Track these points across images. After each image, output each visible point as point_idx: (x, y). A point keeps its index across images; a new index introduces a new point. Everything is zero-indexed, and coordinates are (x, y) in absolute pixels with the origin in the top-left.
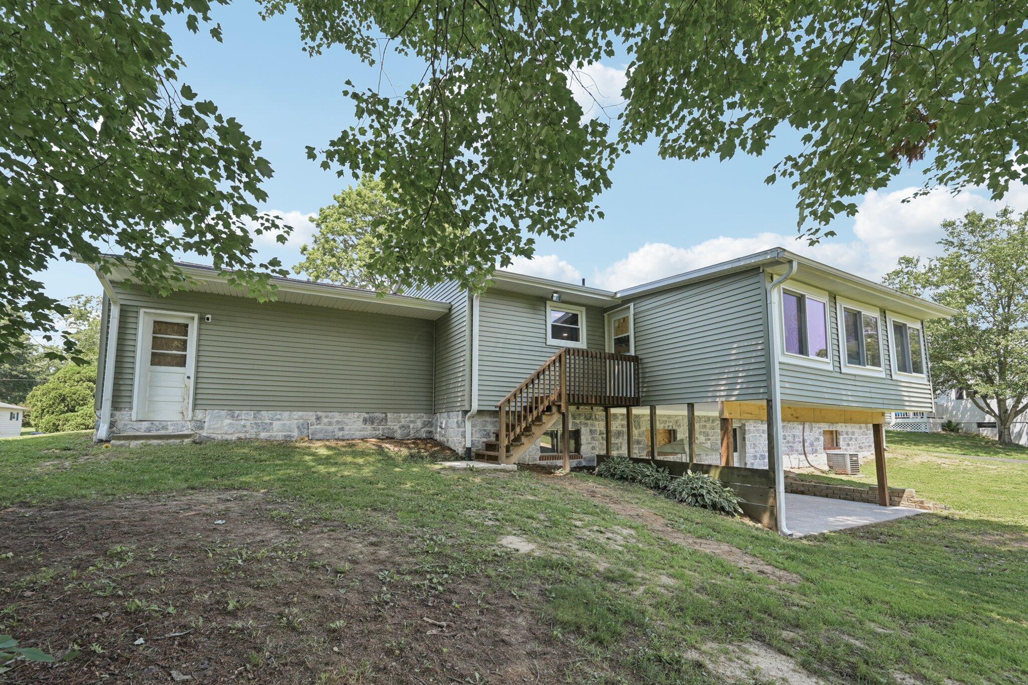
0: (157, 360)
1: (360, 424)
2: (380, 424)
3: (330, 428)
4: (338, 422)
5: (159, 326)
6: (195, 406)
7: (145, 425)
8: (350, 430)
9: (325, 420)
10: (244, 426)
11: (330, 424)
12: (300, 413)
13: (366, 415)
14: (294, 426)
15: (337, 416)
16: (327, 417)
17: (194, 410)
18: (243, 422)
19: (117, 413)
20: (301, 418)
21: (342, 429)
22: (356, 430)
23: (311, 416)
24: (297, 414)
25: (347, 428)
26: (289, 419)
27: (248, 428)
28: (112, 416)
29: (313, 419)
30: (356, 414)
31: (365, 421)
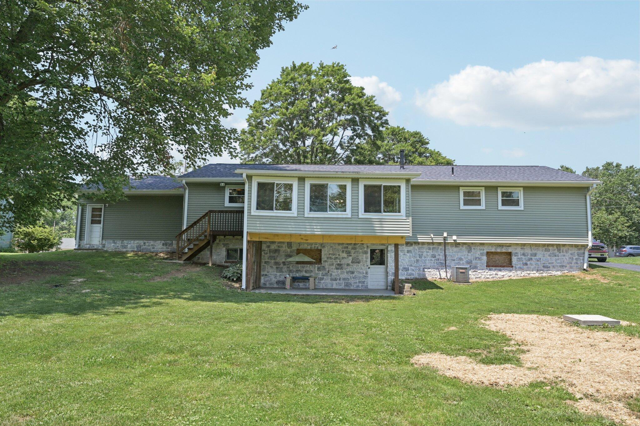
0: (93, 222)
1: (161, 246)
2: (169, 246)
3: (149, 247)
4: (152, 245)
5: (94, 210)
6: (102, 238)
7: (88, 246)
8: (157, 248)
9: (147, 244)
10: (118, 246)
11: (149, 246)
12: (138, 241)
13: (163, 242)
14: (135, 247)
15: (152, 242)
16: (148, 243)
17: (102, 240)
18: (117, 245)
19: (81, 242)
20: (138, 243)
21: (153, 248)
22: (159, 248)
23: (141, 242)
24: (136, 242)
25: (156, 247)
26: (134, 244)
27: (119, 247)
28: (79, 242)
29: (142, 244)
30: (159, 242)
31: (163, 244)
